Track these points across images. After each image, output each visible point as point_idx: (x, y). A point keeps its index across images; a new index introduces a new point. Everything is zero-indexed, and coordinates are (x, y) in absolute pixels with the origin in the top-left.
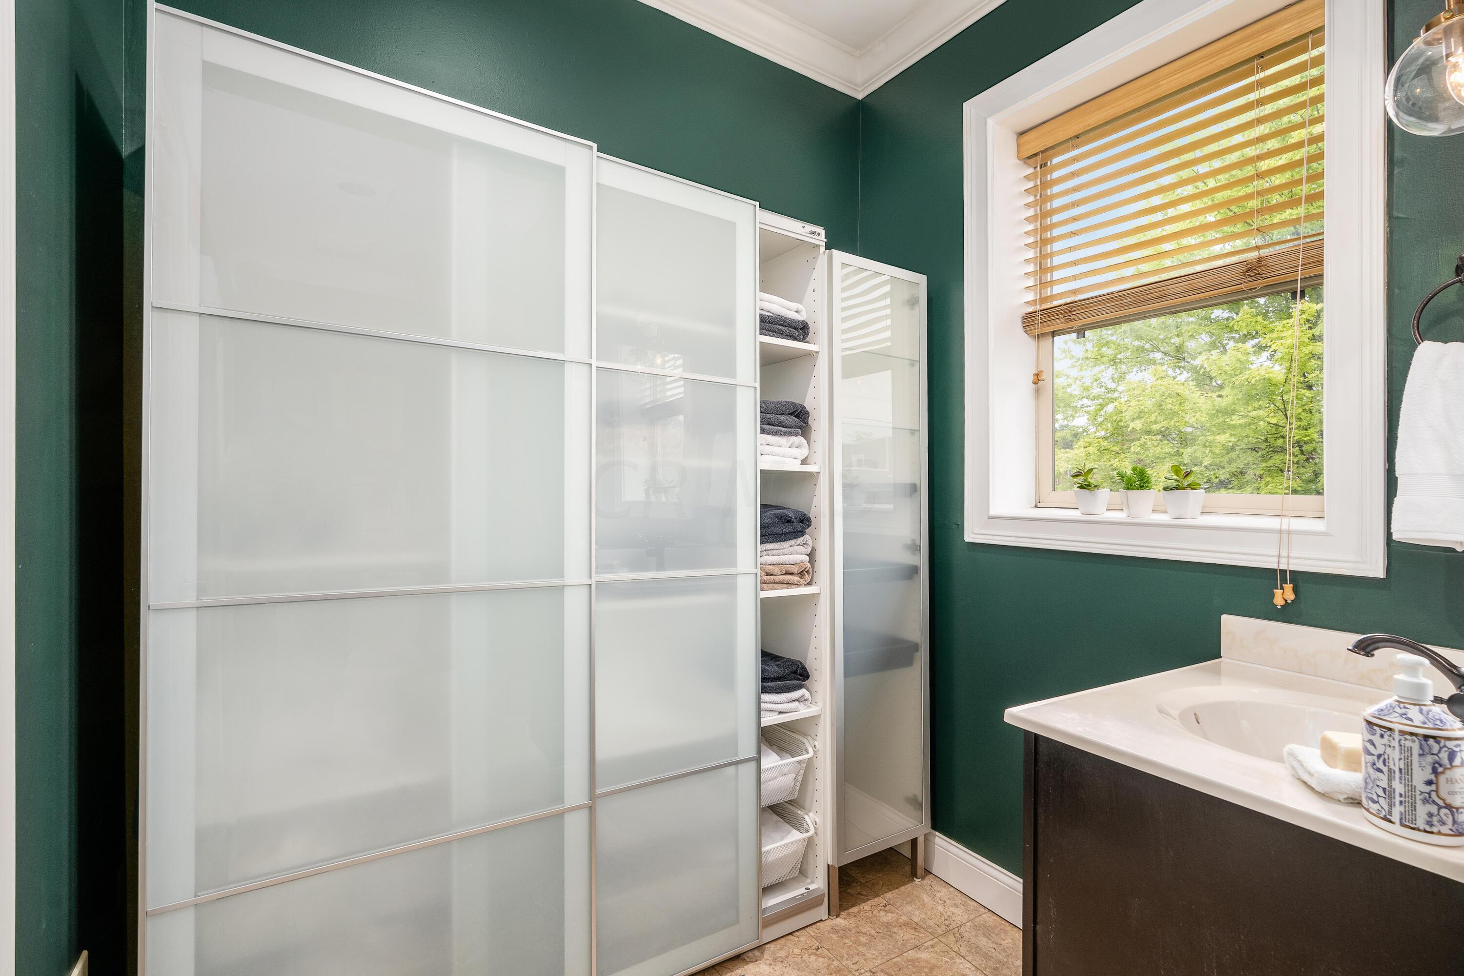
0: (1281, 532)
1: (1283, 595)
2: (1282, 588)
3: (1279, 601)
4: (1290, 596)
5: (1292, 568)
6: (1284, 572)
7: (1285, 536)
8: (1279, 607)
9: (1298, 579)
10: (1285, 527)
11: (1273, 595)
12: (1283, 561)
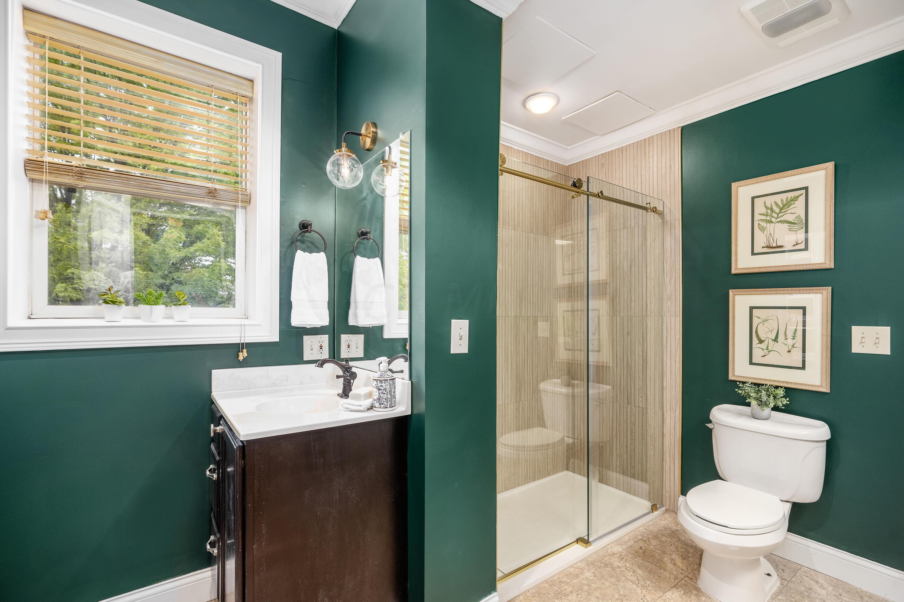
0: (241, 325)
1: (243, 354)
2: (242, 352)
3: (241, 358)
4: (245, 355)
5: (246, 341)
6: (243, 344)
7: (243, 327)
8: (241, 361)
9: (250, 346)
10: (243, 323)
11: (238, 356)
12: (242, 339)
